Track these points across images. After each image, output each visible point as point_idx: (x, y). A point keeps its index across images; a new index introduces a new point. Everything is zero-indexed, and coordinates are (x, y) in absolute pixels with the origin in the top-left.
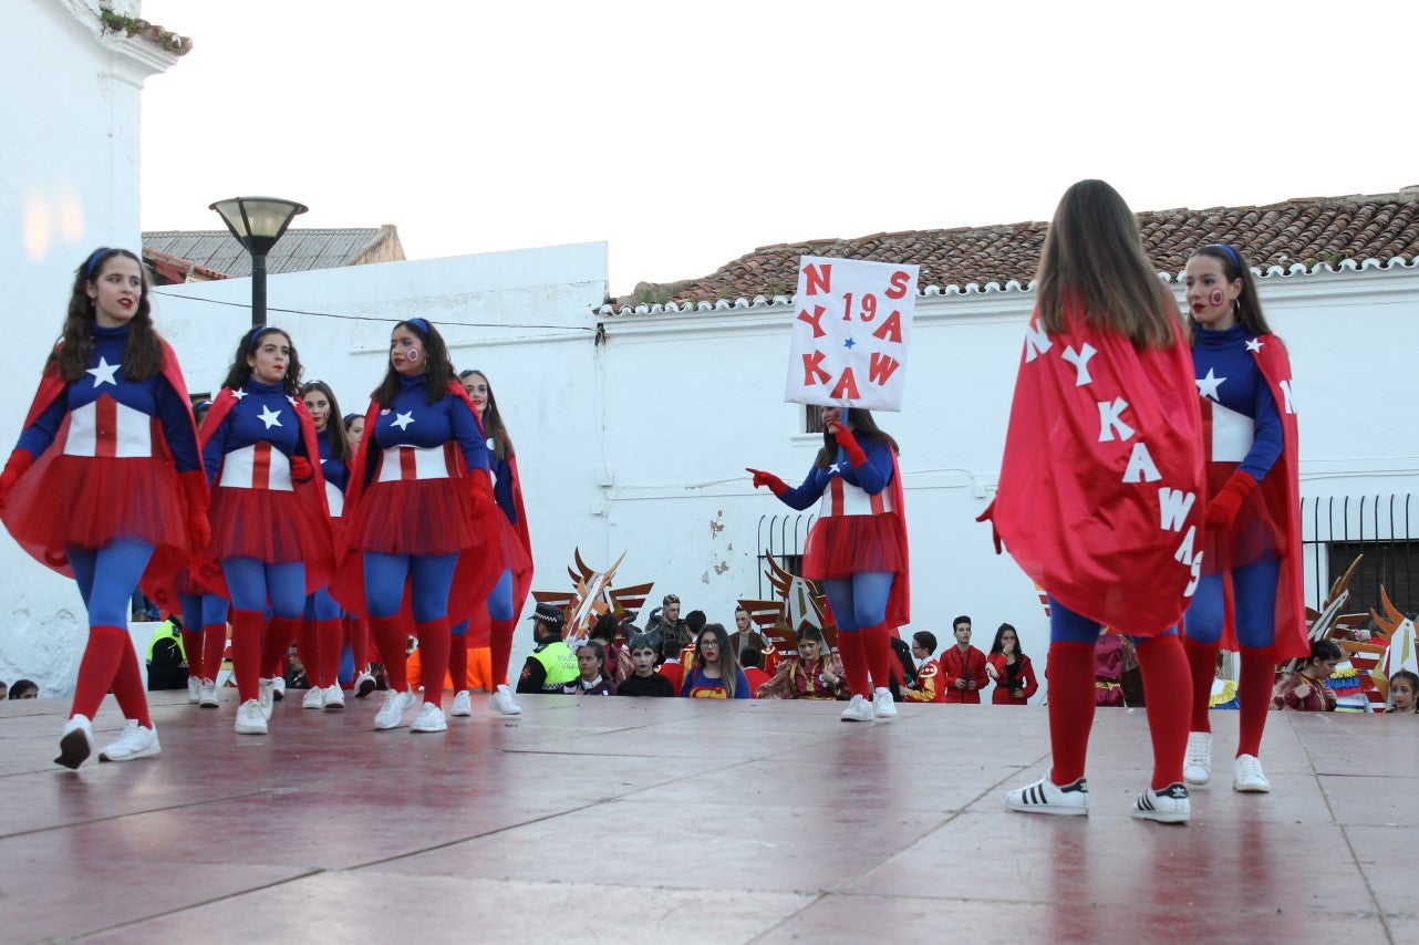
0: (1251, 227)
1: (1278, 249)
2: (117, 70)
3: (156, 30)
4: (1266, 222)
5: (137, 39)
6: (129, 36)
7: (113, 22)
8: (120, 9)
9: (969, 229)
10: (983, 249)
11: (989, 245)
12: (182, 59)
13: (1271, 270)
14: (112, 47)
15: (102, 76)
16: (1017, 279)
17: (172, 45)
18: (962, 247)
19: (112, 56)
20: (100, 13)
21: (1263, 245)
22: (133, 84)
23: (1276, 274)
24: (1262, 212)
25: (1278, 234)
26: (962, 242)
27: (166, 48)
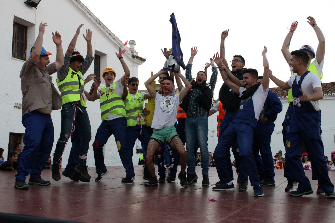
0: (325, 87)
1: (330, 90)
2: (134, 64)
3: (140, 57)
4: (327, 86)
5: (137, 59)
6: (136, 59)
7: (134, 57)
8: (135, 54)
9: (275, 88)
10: (278, 91)
11: (279, 90)
12: (144, 62)
13: (329, 94)
14: (133, 60)
15: (132, 65)
16: (284, 96)
17: (143, 60)
18: (274, 91)
19: (133, 62)
20: (132, 55)
21: (327, 90)
22: (136, 66)
23: (329, 95)
24: (327, 84)
25: (330, 88)
26: (274, 90)
27: (142, 61)
